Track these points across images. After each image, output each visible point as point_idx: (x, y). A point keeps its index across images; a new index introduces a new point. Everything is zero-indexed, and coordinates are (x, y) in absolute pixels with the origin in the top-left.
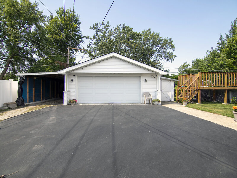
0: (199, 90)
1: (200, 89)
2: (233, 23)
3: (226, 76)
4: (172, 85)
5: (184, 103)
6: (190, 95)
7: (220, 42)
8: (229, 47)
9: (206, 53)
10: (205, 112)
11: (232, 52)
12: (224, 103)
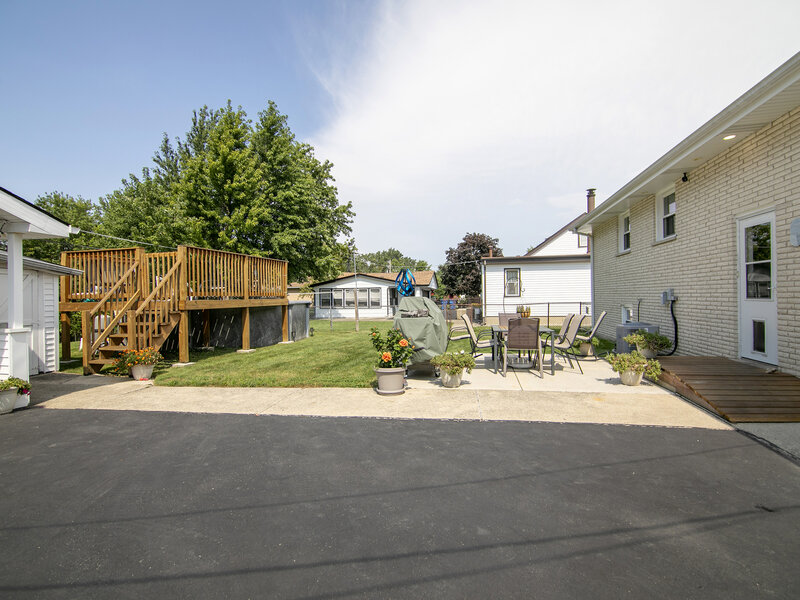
0: (183, 314)
1: (188, 308)
2: (199, 118)
3: (246, 265)
4: (45, 292)
5: (141, 372)
6: (156, 335)
7: (163, 158)
8: (193, 181)
9: (124, 182)
10: (264, 389)
11: (199, 198)
12: (241, 347)
